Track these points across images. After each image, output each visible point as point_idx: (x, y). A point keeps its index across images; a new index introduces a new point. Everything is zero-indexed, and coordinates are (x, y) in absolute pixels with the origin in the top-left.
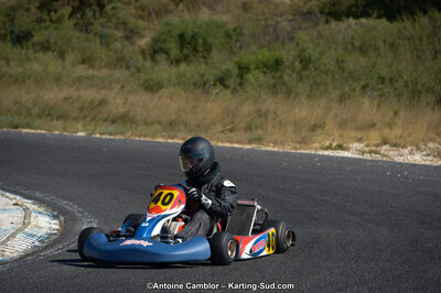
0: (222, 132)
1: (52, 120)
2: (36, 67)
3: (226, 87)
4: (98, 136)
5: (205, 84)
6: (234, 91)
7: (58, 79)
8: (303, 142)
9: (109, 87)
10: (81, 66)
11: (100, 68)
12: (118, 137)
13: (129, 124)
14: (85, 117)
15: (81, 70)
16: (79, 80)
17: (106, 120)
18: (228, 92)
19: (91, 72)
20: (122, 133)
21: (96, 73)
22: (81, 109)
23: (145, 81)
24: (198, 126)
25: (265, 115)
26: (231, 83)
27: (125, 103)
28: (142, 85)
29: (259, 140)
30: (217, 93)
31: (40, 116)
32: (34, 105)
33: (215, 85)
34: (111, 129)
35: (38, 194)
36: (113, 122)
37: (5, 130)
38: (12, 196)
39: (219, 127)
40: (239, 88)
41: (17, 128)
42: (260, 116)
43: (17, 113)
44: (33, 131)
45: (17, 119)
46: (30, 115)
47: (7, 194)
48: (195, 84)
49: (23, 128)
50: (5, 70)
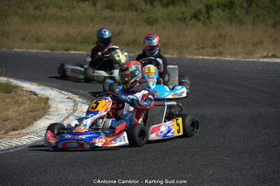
0: (197, 49)
1: (89, 45)
2: (79, 12)
3: (199, 20)
5: (185, 19)
6: (204, 23)
7: (92, 19)
8: (250, 54)
9: (124, 23)
10: (107, 10)
11: (118, 11)
12: (131, 54)
13: (137, 46)
15: (107, 13)
16: (105, 18)
17: (123, 44)
18: (200, 24)
19: (113, 14)
20: (133, 52)
21: (116, 14)
23: (148, 18)
24: (181, 46)
25: (224, 37)
26: (202, 17)
27: (134, 33)
28: (145, 21)
29: (221, 54)
30: (192, 25)
31: (82, 43)
32: (77, 36)
33: (191, 19)
34: (126, 49)
35: (82, 92)
36: (128, 45)
37: (60, 52)
38: (66, 93)
39: (195, 46)
40: (207, 21)
41: (67, 50)
42: (221, 38)
43: (68, 41)
44: (77, 52)
45: (67, 45)
46: (76, 42)
47: (63, 92)
48: (179, 19)
49: (71, 50)
50: (59, 14)
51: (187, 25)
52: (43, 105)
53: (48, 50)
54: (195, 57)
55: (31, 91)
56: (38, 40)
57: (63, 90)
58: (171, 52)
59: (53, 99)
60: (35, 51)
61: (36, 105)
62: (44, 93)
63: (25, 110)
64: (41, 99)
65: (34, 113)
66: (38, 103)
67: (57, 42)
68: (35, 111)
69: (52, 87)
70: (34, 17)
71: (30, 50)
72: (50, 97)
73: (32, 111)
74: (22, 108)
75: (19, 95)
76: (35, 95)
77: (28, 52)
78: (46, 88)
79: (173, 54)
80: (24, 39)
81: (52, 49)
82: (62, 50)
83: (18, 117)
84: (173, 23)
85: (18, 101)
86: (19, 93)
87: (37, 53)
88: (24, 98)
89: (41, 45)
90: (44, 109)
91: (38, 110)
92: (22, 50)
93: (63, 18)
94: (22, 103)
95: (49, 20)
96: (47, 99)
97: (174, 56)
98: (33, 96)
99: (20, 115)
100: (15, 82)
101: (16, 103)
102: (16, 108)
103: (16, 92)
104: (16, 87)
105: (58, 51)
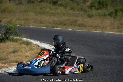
1: (63, 25)
2: (59, 11)
3: (112, 16)
4: (75, 30)
5: (105, 16)
7: (64, 14)
9: (78, 17)
10: (71, 11)
11: (76, 11)
12: (81, 30)
13: (83, 27)
14: (72, 25)
15: (71, 12)
16: (70, 14)
17: (77, 26)
18: (112, 18)
19: (73, 12)
21: (75, 12)
22: (71, 22)
23: (89, 15)
24: (103, 27)
26: (113, 15)
27: (83, 21)
28: (88, 16)
29: (121, 31)
30: (109, 18)
31: (60, 24)
32: (58, 21)
33: (108, 16)
34: (78, 28)
36: (79, 26)
37: (50, 28)
38: (52, 46)
39: (109, 28)
40: (115, 17)
41: (53, 27)
42: (121, 24)
43: (54, 23)
44: (57, 28)
45: (53, 25)
46: (57, 24)
47: (51, 46)
48: (102, 15)
49: (55, 27)
50: (50, 12)
51: (106, 18)
53: (45, 27)
54: (109, 32)
55: (37, 45)
56: (41, 23)
57: (51, 45)
60: (39, 27)
63: (34, 53)
67: (49, 24)
69: (46, 43)
70: (40, 13)
71: (37, 27)
73: (37, 53)
74: (33, 52)
76: (39, 46)
77: (36, 28)
78: (43, 42)
79: (99, 31)
80: (35, 22)
81: (47, 27)
83: (31, 56)
84: (100, 17)
85: (31, 49)
86: (32, 45)
88: (34, 48)
89: (42, 25)
92: (34, 27)
93: (52, 13)
94: (33, 50)
95: (46, 14)
97: (100, 32)
98: (38, 47)
99: (32, 55)
100: (30, 40)
101: (30, 49)
102: (31, 52)
103: (31, 45)
104: (31, 43)
105: (49, 27)
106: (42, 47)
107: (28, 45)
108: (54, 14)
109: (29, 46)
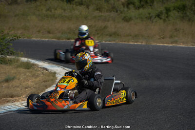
0: (159, 39)
2: (77, 12)
3: (161, 19)
4: (104, 42)
5: (150, 18)
6: (165, 20)
7: (86, 18)
9: (108, 21)
11: (104, 12)
12: (113, 42)
13: (117, 37)
14: (98, 34)
15: (96, 13)
16: (95, 17)
17: (107, 35)
18: (161, 21)
19: (100, 14)
20: (114, 41)
21: (102, 14)
22: (96, 30)
23: (125, 17)
24: (148, 37)
25: (179, 30)
26: (163, 16)
27: (115, 27)
28: (123, 19)
29: (176, 42)
30: (156, 22)
32: (76, 29)
33: (155, 18)
34: (109, 39)
36: (111, 36)
37: (64, 40)
38: (68, 69)
39: (158, 37)
40: (167, 19)
41: (69, 39)
42: (176, 31)
43: (69, 33)
45: (69, 36)
46: (75, 33)
48: (146, 18)
49: (71, 39)
50: (63, 14)
51: (152, 22)
52: (52, 77)
53: (56, 39)
54: (158, 44)
55: (44, 68)
56: (49, 32)
57: (66, 67)
58: (141, 41)
59: (59, 73)
60: (47, 39)
61: (47, 77)
62: (52, 69)
63: (40, 80)
64: (51, 73)
65: (45, 83)
66: (48, 76)
67: (62, 34)
68: (46, 81)
70: (47, 16)
72: (57, 72)
73: (44, 82)
74: (38, 79)
75: (36, 70)
76: (47, 70)
77: (42, 40)
78: (54, 64)
79: (142, 42)
80: (39, 31)
81: (59, 38)
82: (65, 39)
83: (35, 86)
84: (142, 21)
86: (35, 69)
87: (48, 41)
88: (39, 73)
89: (51, 35)
90: (52, 80)
91: (49, 81)
92: (38, 39)
93: (66, 17)
94: (37, 76)
95: (56, 18)
96: (55, 73)
97: (143, 44)
98: (45, 71)
99: (36, 84)
100: (33, 61)
101: (33, 76)
102: (34, 79)
103: (33, 68)
104: (33, 65)
105: (62, 39)
106: (52, 70)
107: (28, 69)
108: (70, 19)
109: (31, 70)
